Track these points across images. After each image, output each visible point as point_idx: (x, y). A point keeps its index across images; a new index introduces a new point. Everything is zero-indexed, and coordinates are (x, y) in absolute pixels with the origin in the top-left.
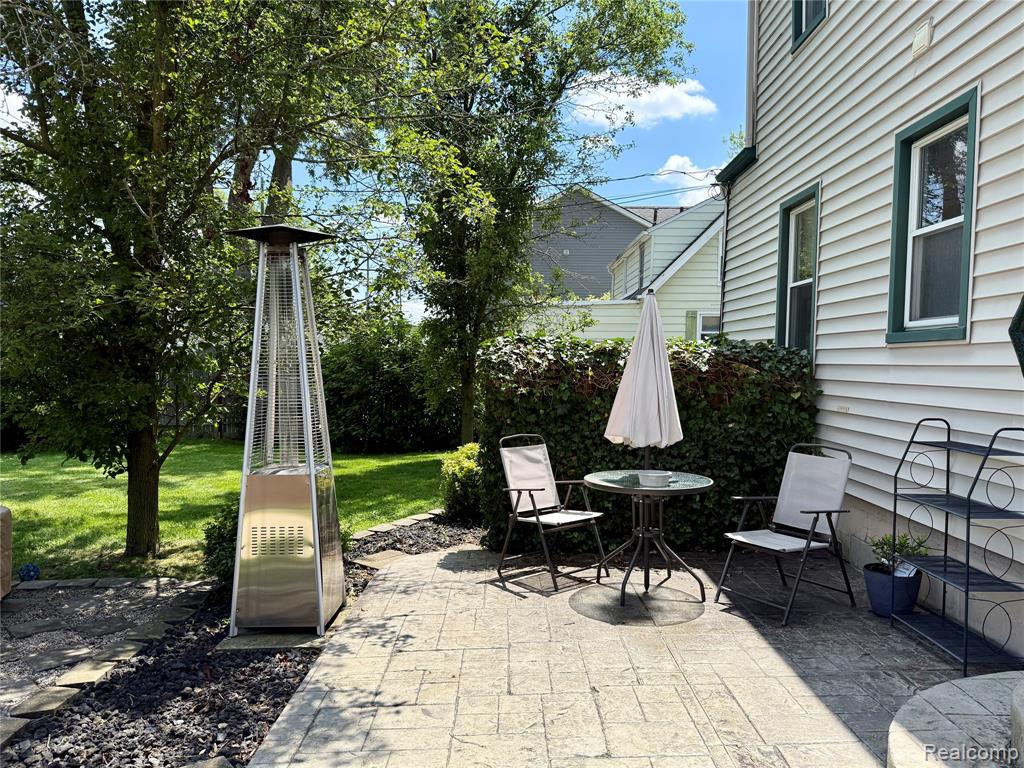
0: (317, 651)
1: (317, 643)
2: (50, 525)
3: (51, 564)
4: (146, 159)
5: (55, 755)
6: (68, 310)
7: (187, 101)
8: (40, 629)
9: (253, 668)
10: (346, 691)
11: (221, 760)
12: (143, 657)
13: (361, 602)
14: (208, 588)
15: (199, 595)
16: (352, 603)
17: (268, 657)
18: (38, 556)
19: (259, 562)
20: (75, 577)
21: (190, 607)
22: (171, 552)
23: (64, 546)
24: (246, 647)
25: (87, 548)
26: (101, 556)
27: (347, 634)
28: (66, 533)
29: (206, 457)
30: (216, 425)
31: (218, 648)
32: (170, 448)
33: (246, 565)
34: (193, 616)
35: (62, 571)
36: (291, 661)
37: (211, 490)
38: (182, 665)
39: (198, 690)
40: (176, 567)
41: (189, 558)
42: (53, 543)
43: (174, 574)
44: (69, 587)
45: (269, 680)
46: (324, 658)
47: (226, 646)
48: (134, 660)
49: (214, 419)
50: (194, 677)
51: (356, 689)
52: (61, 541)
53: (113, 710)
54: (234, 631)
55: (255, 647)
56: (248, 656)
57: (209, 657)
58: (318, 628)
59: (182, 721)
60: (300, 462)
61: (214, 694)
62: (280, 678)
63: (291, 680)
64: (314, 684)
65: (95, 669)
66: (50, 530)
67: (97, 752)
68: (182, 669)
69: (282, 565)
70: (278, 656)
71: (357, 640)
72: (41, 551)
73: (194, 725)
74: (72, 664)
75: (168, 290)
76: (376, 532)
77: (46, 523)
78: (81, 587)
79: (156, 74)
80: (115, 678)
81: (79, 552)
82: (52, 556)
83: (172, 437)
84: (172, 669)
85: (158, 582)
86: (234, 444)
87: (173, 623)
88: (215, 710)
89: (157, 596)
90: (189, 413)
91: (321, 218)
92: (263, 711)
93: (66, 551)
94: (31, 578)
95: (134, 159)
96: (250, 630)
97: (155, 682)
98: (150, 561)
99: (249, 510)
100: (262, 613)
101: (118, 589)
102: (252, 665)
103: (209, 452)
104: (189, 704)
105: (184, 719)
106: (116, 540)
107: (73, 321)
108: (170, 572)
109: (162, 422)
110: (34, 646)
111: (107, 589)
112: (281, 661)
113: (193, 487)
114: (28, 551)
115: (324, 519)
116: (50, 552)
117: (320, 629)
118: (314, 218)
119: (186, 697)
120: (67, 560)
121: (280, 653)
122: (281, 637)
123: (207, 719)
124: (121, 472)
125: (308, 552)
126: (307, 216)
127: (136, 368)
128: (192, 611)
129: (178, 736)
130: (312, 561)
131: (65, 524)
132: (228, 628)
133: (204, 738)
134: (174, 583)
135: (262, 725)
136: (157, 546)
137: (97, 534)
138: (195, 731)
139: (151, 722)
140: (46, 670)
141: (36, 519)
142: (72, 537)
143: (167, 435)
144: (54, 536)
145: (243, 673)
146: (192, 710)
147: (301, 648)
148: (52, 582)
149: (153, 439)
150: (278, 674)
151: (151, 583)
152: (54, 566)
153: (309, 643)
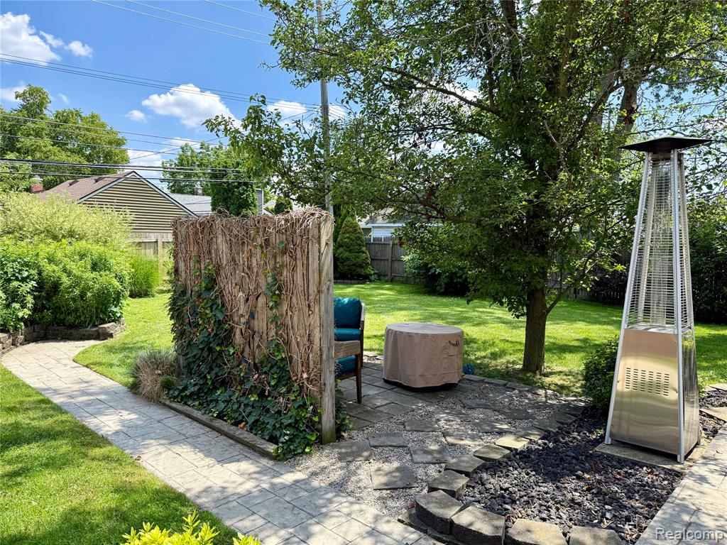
0: (679, 475)
1: (677, 467)
2: (475, 343)
3: (480, 367)
4: (555, 104)
5: (501, 489)
6: (504, 211)
7: (586, 57)
8: (479, 406)
9: (626, 472)
10: (713, 516)
11: (611, 533)
12: (546, 441)
13: (715, 445)
14: (583, 404)
15: (577, 408)
16: (705, 443)
17: (637, 467)
18: (471, 360)
19: (631, 395)
20: (493, 377)
21: (572, 415)
22: (551, 373)
23: (485, 357)
24: (618, 455)
25: (499, 361)
26: (507, 367)
27: (705, 468)
28: (485, 349)
29: (566, 311)
30: (588, 289)
31: (597, 449)
32: (555, 303)
33: (621, 395)
34: (575, 422)
35: (485, 372)
36: (656, 475)
37: (573, 335)
38: (573, 454)
39: (587, 476)
40: (556, 385)
41: (564, 380)
42: (479, 354)
43: (555, 389)
44: (492, 383)
45: (641, 486)
46: (685, 481)
47: (603, 449)
48: (540, 442)
49: (587, 285)
50: (583, 466)
51: (721, 516)
52: (483, 354)
53: (531, 471)
54: (608, 440)
55: (625, 456)
56: (622, 463)
57: (591, 454)
58: (679, 456)
59: (579, 494)
60: (667, 323)
61: (599, 482)
62: (649, 486)
63: (659, 491)
64: (681, 500)
65: (516, 440)
66: (476, 345)
67: (525, 496)
68: (573, 457)
69: (649, 402)
70: (645, 468)
71: (716, 475)
72: (473, 357)
73: (587, 499)
74: (501, 433)
75: (570, 193)
76: (718, 389)
77: (473, 341)
78: (499, 385)
79: (566, 43)
80: (529, 450)
81: (493, 362)
82: (479, 362)
83: (556, 295)
84: (566, 456)
85: (546, 392)
86: (585, 303)
87: (562, 423)
88: (601, 494)
89: (546, 402)
90: (569, 279)
91: (682, 128)
92: (638, 507)
93: (486, 361)
94: (469, 373)
95: (549, 105)
96: (620, 443)
97: (556, 461)
98: (538, 377)
99: (625, 355)
100: (631, 434)
101: (520, 391)
102: (626, 470)
103: (568, 307)
104: (582, 484)
105: (580, 493)
106: (516, 359)
107: (507, 217)
108: (552, 387)
109: (550, 285)
110: (477, 415)
111: (514, 389)
112: (649, 473)
113: (560, 330)
114: (466, 356)
115: (687, 371)
116: (477, 359)
117: (680, 457)
118: (675, 129)
119: (579, 478)
120: (487, 366)
121: (647, 467)
122: (646, 455)
123: (595, 498)
124: (522, 315)
125: (673, 396)
126: (670, 129)
127: (537, 247)
128: (574, 418)
129: (576, 504)
130: (676, 403)
131: (484, 343)
132: (603, 437)
133: (596, 512)
134: (557, 395)
135: (640, 518)
136: (543, 368)
137: (503, 353)
138: (588, 504)
139: (557, 487)
140: (486, 433)
141: (468, 338)
142: (489, 351)
143: (552, 293)
144: (479, 349)
145: (619, 474)
146: (585, 489)
147: (665, 468)
148: (482, 378)
149: (544, 295)
150: (647, 483)
151: (541, 392)
152: (481, 368)
153: (670, 466)
